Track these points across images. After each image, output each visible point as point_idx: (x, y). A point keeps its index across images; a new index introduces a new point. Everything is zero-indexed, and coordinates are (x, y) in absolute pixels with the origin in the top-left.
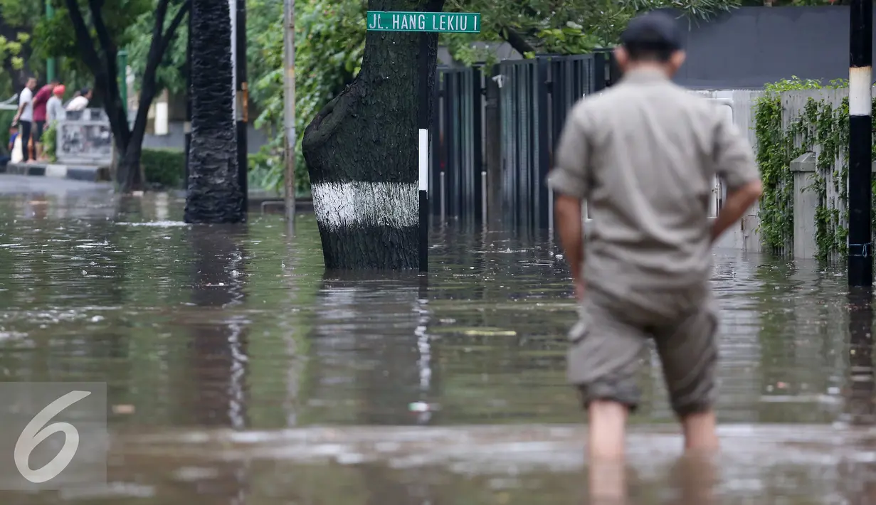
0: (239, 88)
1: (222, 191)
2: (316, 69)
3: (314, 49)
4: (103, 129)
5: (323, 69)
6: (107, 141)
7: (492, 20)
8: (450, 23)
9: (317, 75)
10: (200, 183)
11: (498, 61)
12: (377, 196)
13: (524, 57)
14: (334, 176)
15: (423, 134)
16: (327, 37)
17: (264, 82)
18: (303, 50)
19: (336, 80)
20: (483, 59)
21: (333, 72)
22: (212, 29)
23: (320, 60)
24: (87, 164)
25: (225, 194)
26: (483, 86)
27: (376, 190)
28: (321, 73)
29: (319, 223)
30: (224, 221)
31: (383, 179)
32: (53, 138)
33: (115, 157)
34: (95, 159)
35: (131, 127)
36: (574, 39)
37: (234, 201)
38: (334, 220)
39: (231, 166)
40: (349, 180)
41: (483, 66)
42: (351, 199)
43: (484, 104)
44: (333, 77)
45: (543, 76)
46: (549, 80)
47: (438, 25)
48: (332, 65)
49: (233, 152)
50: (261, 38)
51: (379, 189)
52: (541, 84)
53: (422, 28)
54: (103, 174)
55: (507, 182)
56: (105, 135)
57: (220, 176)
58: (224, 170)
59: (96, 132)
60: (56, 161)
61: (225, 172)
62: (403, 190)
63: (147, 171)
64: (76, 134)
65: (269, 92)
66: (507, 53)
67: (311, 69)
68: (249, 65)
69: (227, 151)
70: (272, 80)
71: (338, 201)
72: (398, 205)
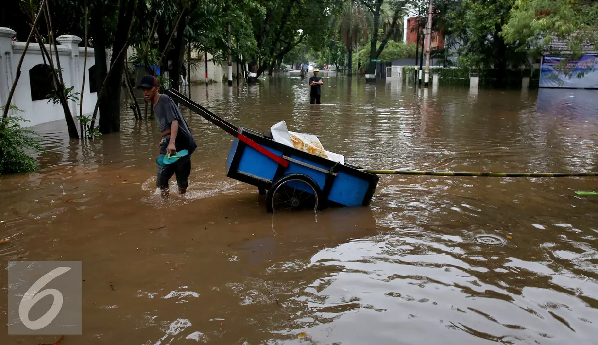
71: (367, 76)
72: (373, 76)
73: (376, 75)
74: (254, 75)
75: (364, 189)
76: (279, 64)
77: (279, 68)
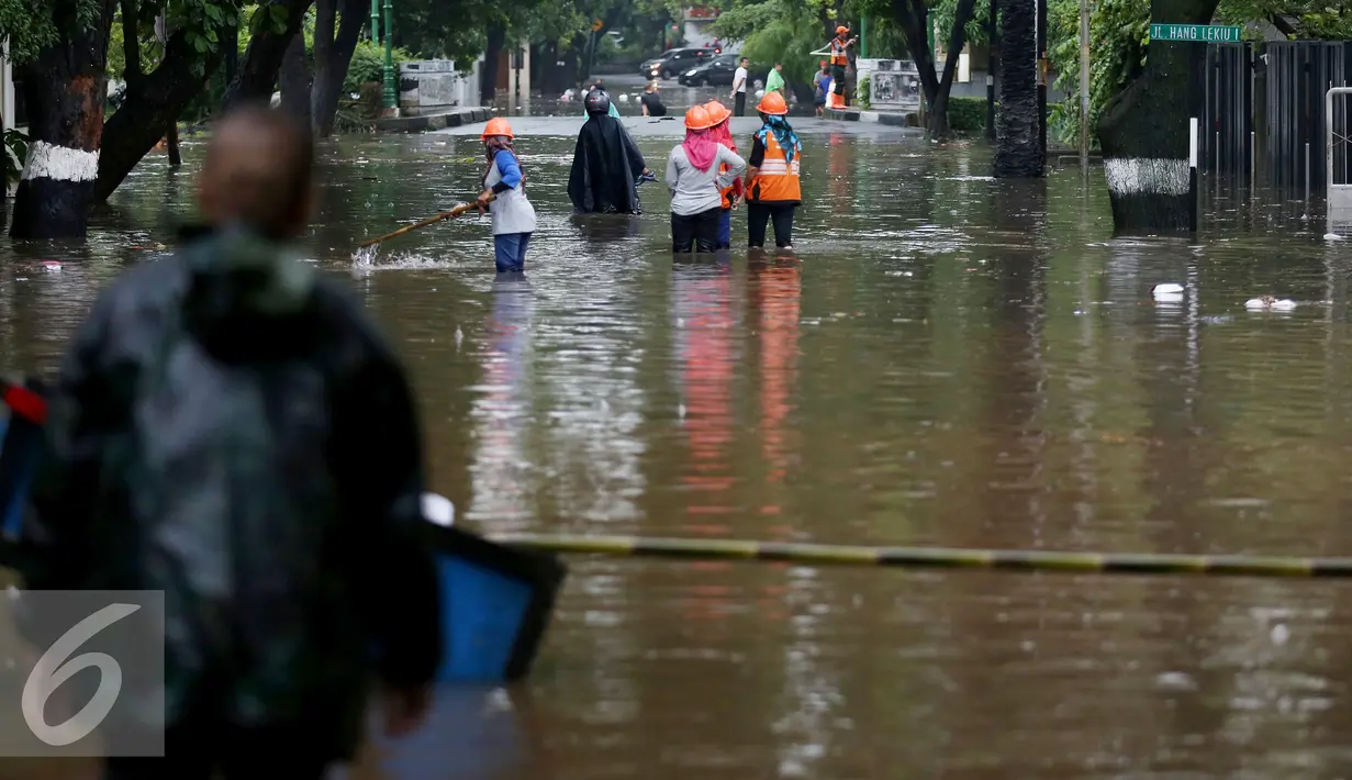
0: (1040, 57)
1: (1025, 150)
2: (1107, 38)
3: (1105, 19)
4: (912, 78)
5: (1114, 37)
6: (915, 90)
7: (1260, 6)
8: (1216, 34)
9: (1108, 43)
10: (1006, 143)
11: (1266, 39)
12: (1156, 170)
13: (1288, 38)
14: (1123, 154)
15: (1194, 122)
16: (1118, 10)
17: (1061, 48)
18: (1096, 21)
19: (1125, 47)
20: (1253, 38)
21: (1122, 41)
22: (1020, 11)
23: (1111, 30)
24: (897, 111)
25: (1027, 153)
26: (1253, 60)
27: (1155, 165)
28: (1112, 41)
29: (1110, 191)
30: (1027, 176)
31: (1162, 157)
32: (866, 87)
33: (923, 104)
34: (904, 106)
35: (939, 78)
36: (1331, 23)
37: (1034, 159)
38: (1121, 188)
39: (1033, 128)
40: (1134, 157)
41: (1253, 43)
42: (1135, 172)
43: (1253, 75)
44: (1122, 45)
45: (1301, 58)
46: (1307, 61)
47: (1206, 35)
48: (1122, 35)
49: (1035, 117)
50: (1059, 8)
51: (1158, 164)
52: (1300, 65)
53: (1194, 38)
54: (912, 120)
55: (1271, 145)
56: (914, 84)
57: (1024, 137)
58: (1028, 132)
59: (906, 81)
60: (868, 107)
61: (1028, 134)
62: (1178, 165)
63: (952, 117)
64: (886, 83)
65: (1065, 56)
66: (1273, 35)
67: (1103, 37)
68: (1049, 31)
69: (1030, 116)
70: (1068, 46)
71: (1125, 174)
72: (1173, 176)
73: (1193, 161)
74: (71, 164)
75: (511, 618)
76: (338, 51)
77: (336, 90)
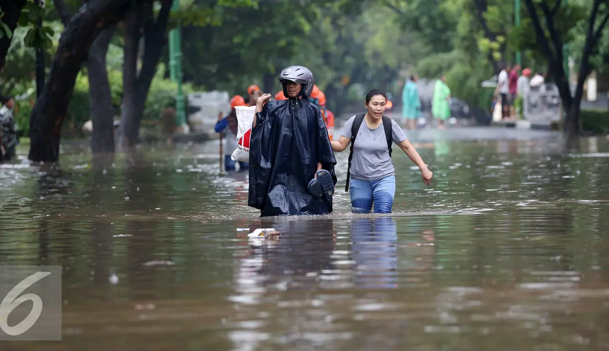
4: (553, 97)
6: (556, 105)
24: (544, 120)
33: (562, 115)
34: (548, 117)
35: (573, 95)
56: (555, 101)
59: (549, 99)
60: (523, 118)
63: (584, 123)
64: (536, 101)
